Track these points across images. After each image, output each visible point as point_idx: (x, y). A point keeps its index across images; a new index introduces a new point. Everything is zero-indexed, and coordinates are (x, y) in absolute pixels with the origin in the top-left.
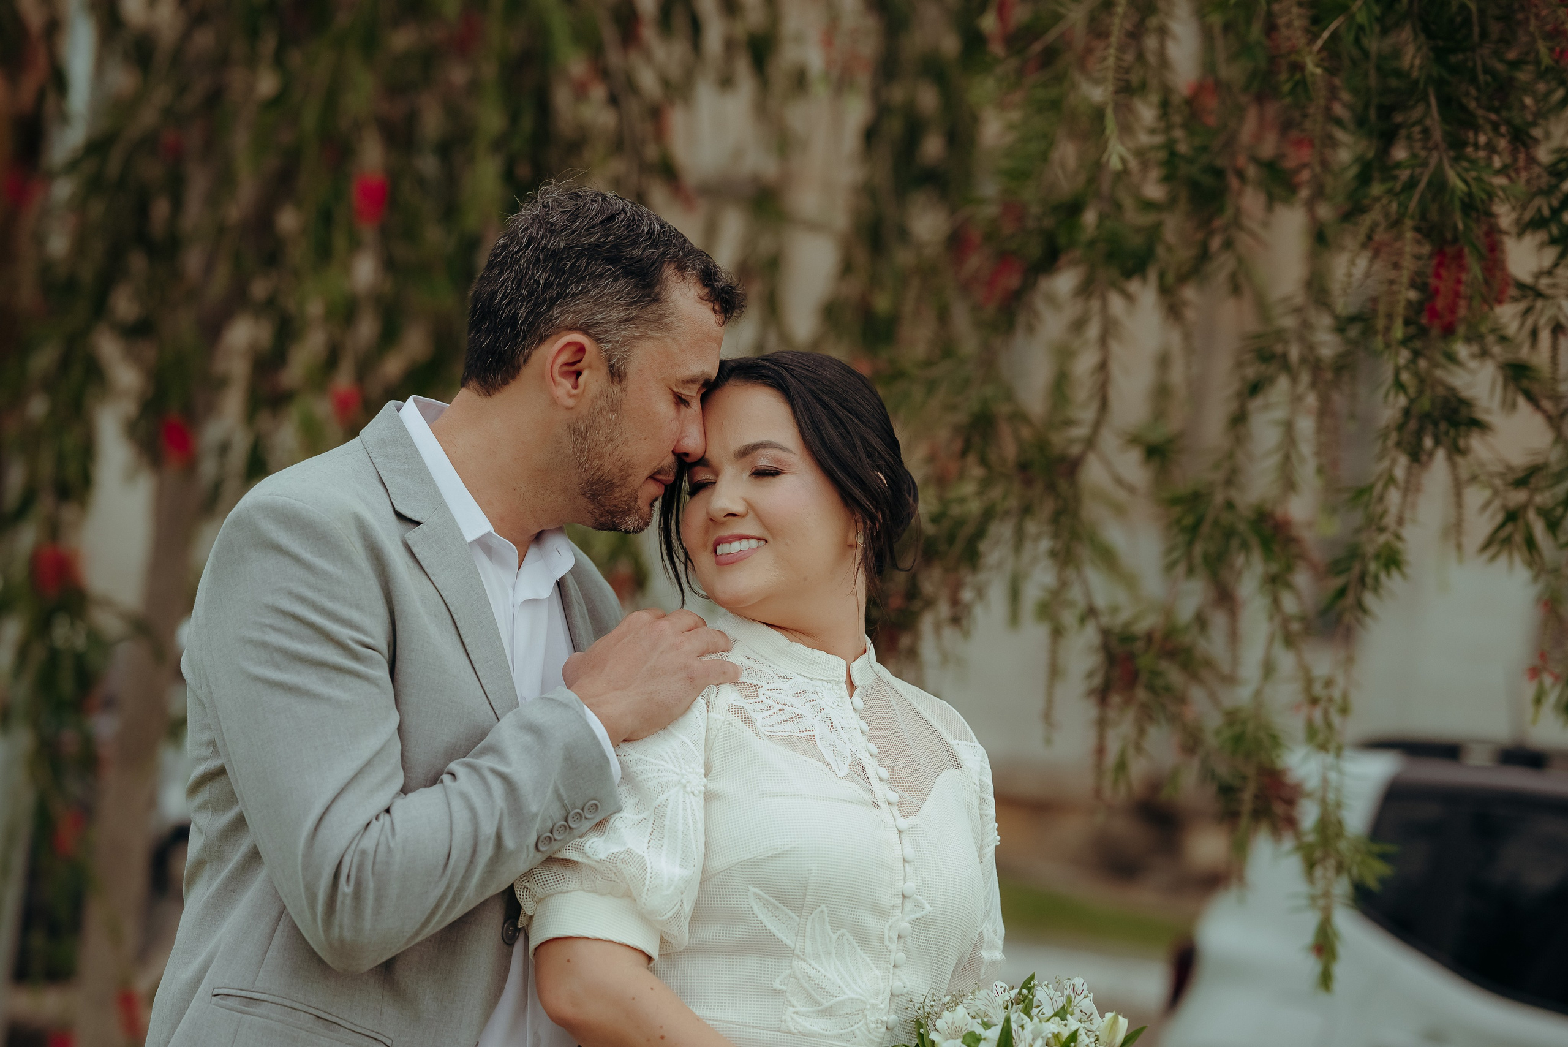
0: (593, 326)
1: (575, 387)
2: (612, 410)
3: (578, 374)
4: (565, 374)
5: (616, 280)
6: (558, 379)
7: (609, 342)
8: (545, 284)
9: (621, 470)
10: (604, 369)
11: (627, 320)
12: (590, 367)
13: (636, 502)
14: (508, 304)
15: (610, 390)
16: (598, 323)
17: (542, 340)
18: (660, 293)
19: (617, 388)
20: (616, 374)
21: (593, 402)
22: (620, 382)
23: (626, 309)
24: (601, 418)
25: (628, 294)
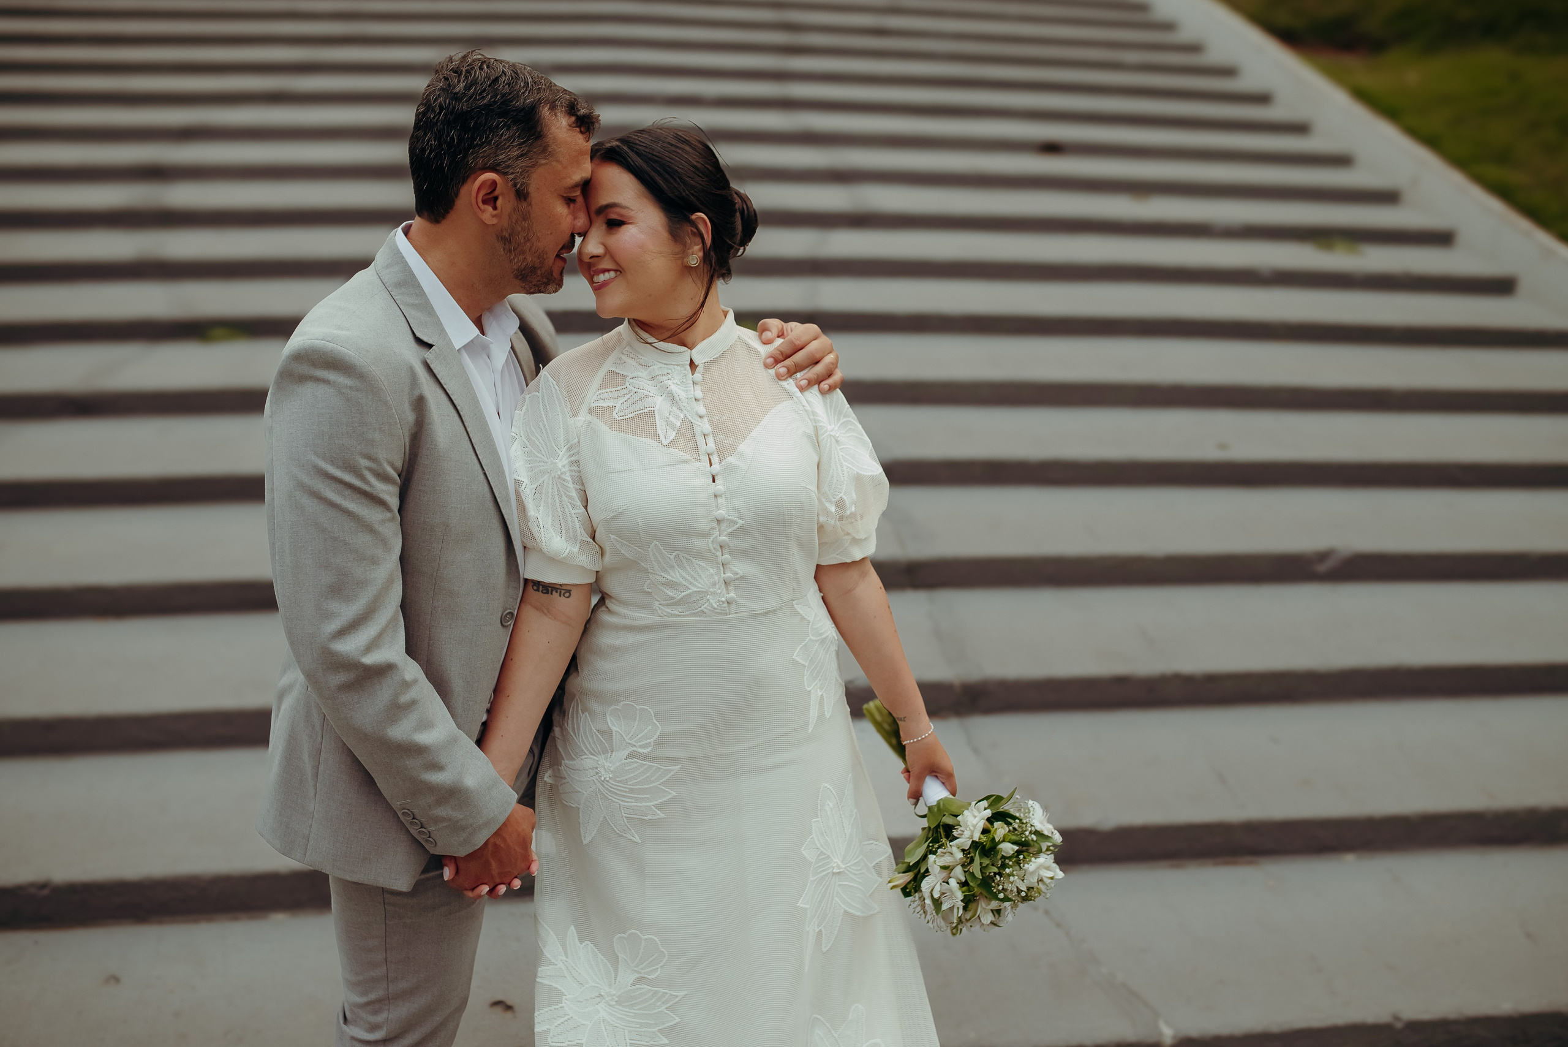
0: (499, 164)
1: (495, 208)
2: (524, 220)
3: (496, 199)
4: (484, 202)
5: (508, 128)
6: (482, 207)
7: (512, 173)
8: (458, 139)
9: (539, 258)
10: (512, 195)
11: (522, 155)
12: (502, 194)
13: (552, 275)
14: (435, 157)
15: (520, 206)
16: (501, 162)
17: (464, 180)
18: (541, 131)
19: (525, 205)
20: (522, 195)
21: (510, 217)
22: (525, 199)
23: (520, 148)
24: (518, 227)
25: (519, 136)
